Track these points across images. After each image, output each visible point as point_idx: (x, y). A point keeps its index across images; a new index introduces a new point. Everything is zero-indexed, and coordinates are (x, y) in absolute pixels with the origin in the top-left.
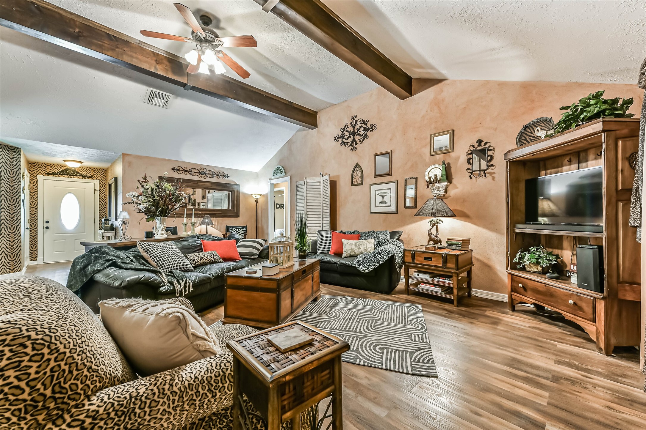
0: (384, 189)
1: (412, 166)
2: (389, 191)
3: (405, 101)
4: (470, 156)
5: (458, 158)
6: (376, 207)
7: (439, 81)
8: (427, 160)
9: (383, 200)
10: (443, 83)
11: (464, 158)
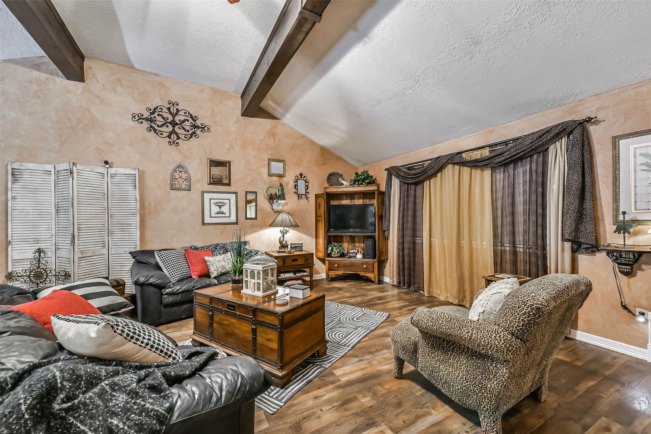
0: (222, 199)
1: (252, 181)
2: (227, 202)
3: (244, 119)
4: (296, 183)
5: (288, 183)
6: (211, 217)
7: (274, 118)
8: (266, 179)
9: (220, 210)
10: (277, 121)
11: (292, 184)
